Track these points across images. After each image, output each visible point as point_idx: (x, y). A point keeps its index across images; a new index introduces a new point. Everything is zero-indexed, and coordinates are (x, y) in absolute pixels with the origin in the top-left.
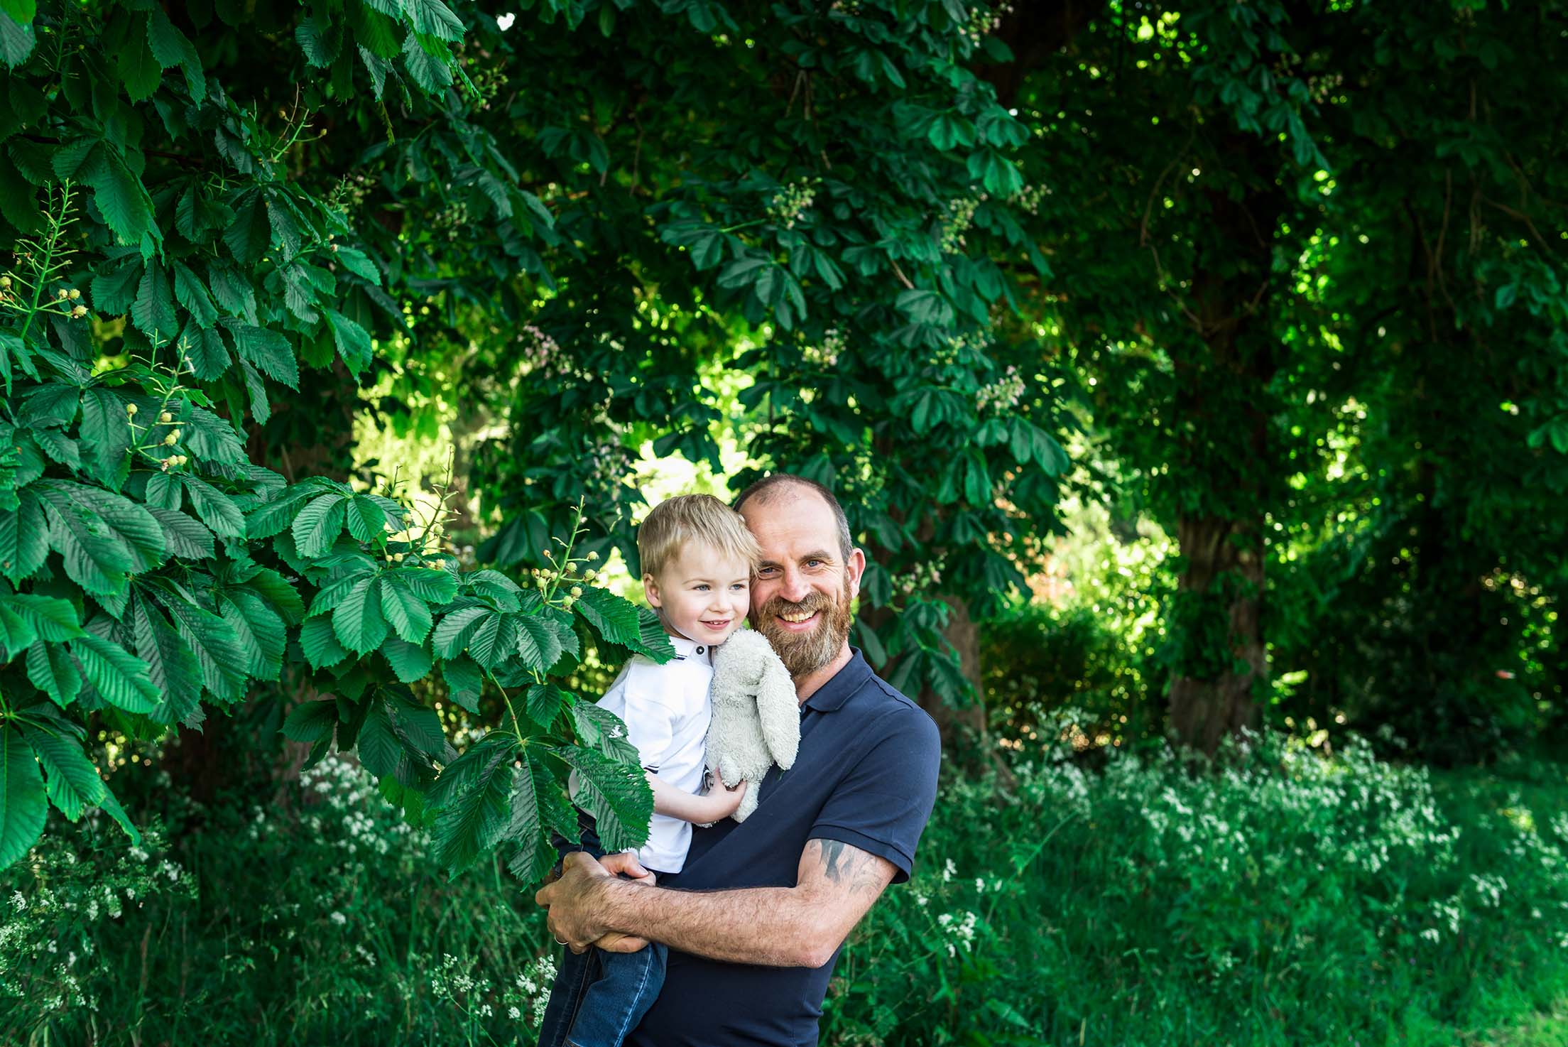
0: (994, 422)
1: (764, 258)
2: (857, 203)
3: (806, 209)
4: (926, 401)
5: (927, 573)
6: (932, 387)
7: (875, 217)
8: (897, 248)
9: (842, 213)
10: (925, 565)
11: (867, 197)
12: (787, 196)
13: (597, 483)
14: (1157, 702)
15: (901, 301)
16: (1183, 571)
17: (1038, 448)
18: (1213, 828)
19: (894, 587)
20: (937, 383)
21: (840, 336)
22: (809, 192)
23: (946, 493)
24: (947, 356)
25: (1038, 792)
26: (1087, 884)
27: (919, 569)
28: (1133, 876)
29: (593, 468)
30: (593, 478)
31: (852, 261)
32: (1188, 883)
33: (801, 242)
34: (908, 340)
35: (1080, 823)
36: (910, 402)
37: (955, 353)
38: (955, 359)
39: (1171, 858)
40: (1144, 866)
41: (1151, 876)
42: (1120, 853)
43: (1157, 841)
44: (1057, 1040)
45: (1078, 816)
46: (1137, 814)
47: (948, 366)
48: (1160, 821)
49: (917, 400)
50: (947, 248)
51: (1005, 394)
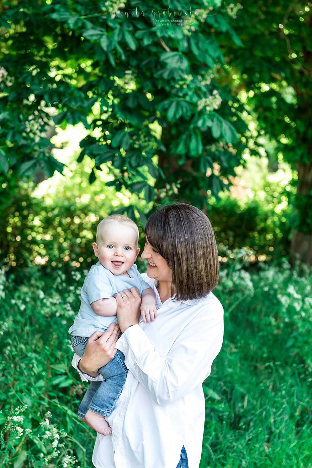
0: (206, 117)
1: (101, 31)
2: (143, 9)
3: (120, 9)
4: (174, 105)
5: (171, 189)
6: (177, 99)
8: (162, 31)
10: (171, 185)
11: (148, 6)
12: (112, 2)
13: (28, 133)
14: (286, 242)
15: (163, 57)
16: (298, 185)
17: (225, 130)
18: (310, 304)
19: (156, 194)
20: (179, 97)
21: (132, 74)
22: (123, 1)
23: (181, 150)
24: (184, 84)
25: (229, 284)
26: (253, 328)
27: (168, 187)
28: (274, 326)
29: (25, 127)
30: (26, 132)
31: (140, 37)
32: (298, 328)
33: (118, 26)
34: (165, 76)
35: (249, 299)
36: (166, 106)
37: (188, 82)
38: (188, 86)
39: (290, 317)
40: (278, 321)
41: (282, 325)
42: (267, 315)
43: (284, 310)
44: (234, 404)
45: (249, 296)
46: (275, 295)
47: (184, 88)
48: (286, 301)
49: (170, 105)
50: (186, 32)
51: (212, 103)
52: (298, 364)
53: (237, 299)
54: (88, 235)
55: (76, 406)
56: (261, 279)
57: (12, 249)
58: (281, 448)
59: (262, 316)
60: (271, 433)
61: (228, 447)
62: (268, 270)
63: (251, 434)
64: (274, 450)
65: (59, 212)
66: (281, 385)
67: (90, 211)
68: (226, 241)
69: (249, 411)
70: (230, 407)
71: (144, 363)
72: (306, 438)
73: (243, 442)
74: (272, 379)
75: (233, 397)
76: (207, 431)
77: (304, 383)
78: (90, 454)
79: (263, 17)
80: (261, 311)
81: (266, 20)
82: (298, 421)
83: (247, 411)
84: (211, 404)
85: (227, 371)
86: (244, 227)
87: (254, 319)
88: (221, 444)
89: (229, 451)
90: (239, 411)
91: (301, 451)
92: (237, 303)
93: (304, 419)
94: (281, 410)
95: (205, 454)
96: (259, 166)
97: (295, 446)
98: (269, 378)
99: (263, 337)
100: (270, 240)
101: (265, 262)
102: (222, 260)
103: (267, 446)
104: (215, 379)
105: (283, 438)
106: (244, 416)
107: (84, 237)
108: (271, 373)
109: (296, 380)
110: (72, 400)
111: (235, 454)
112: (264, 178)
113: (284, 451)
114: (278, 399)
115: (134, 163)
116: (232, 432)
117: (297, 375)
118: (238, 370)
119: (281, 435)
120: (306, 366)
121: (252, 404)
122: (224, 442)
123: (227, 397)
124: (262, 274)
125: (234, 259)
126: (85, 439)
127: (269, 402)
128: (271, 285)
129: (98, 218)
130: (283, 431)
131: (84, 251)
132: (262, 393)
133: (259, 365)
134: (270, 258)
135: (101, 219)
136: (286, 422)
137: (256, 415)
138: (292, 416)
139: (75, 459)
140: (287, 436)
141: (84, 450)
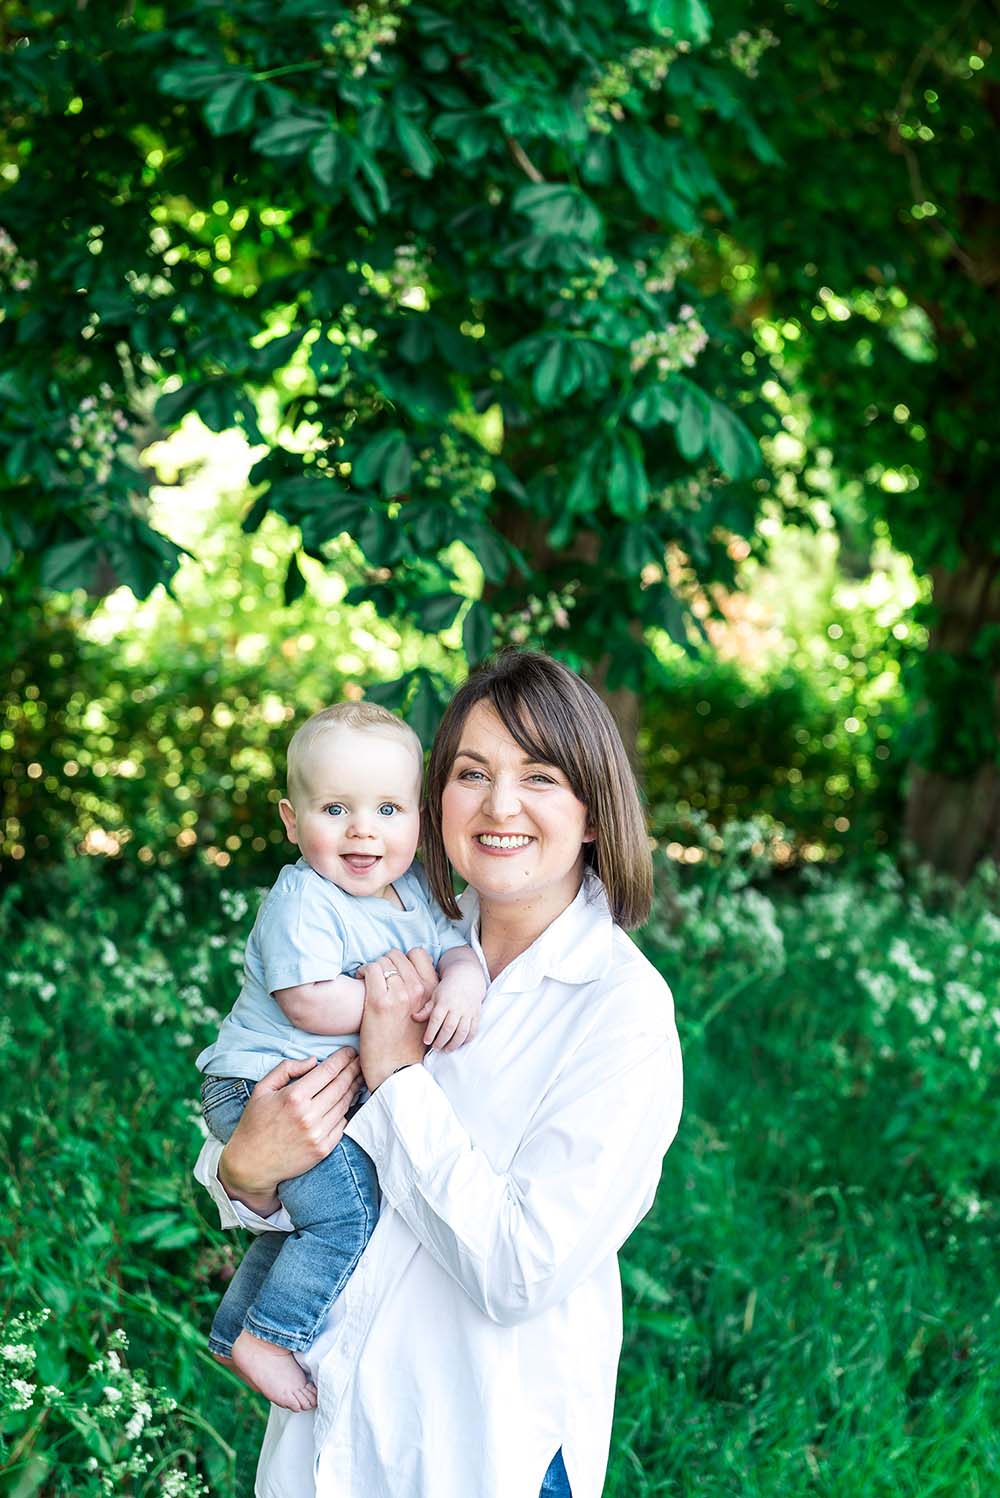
0: (657, 390)
1: (320, 119)
2: (459, 46)
3: (383, 48)
4: (554, 354)
6: (565, 334)
7: (485, 69)
8: (518, 117)
9: (435, 61)
10: (544, 600)
11: (475, 37)
12: (354, 24)
13: (75, 453)
14: (890, 803)
15: (521, 201)
17: (717, 434)
18: (963, 1004)
19: (497, 632)
20: (571, 328)
21: (418, 258)
22: (389, 20)
23: (580, 497)
24: (589, 287)
25: (709, 932)
26: (778, 1076)
27: (536, 606)
28: (842, 1071)
29: (68, 432)
30: (69, 448)
31: (448, 135)
32: (920, 1080)
33: (375, 100)
34: (530, 259)
35: (768, 984)
36: (530, 358)
37: (600, 281)
38: (601, 292)
39: (898, 1045)
40: (860, 1055)
41: (868, 1069)
42: (825, 1034)
43: (878, 1019)
44: (712, 1319)
45: (767, 971)
46: (851, 974)
47: (590, 301)
48: (884, 989)
49: (541, 355)
50: (595, 122)
51: (676, 348)
52: (918, 1195)
53: (731, 980)
54: (259, 764)
55: (207, 1310)
56: (807, 920)
57: (12, 804)
58: (861, 1461)
59: (808, 1040)
60: (827, 1413)
61: (691, 1456)
62: (832, 891)
63: (764, 1416)
64: (835, 1471)
65: (166, 688)
66: (864, 1260)
67: (267, 687)
68: (700, 795)
69: (760, 1340)
70: (699, 1328)
71: (444, 1190)
72: (940, 1434)
73: (741, 1440)
74: (837, 1240)
75: (711, 1296)
76: (623, 1402)
77: (938, 1256)
78: (248, 1468)
79: (833, 82)
80: (805, 1023)
81: (844, 93)
82: (915, 1378)
83: (753, 1342)
84: (641, 1316)
85: (692, 1212)
86: (755, 751)
87: (782, 1046)
88: (667, 1444)
89: (693, 1468)
90: (727, 1340)
91: (922, 1473)
92: (729, 994)
93: (936, 1372)
94: (863, 1341)
95: (617, 1476)
96: (810, 558)
97: (903, 1457)
98: (825, 1238)
99: (809, 1106)
100: (838, 796)
101: (821, 866)
102: (683, 856)
103: (814, 1453)
104: (652, 1235)
105: (865, 1430)
106: (744, 1356)
107: (245, 771)
108: (832, 1222)
109: (912, 1247)
110: (196, 1291)
111: (710, 1478)
112: (827, 597)
113: (868, 1471)
114: (852, 1304)
115: (425, 538)
116: (703, 1407)
117: (913, 1228)
118: (729, 1209)
119: (861, 1423)
120: (945, 1201)
121: (771, 1321)
122: (679, 1439)
123: (690, 1295)
124: (811, 903)
125: (723, 855)
126: (234, 1417)
127: (822, 1315)
128: (840, 939)
129: (292, 712)
130: (867, 1409)
131: (243, 814)
132: (804, 1284)
133: (793, 1195)
134: (836, 853)
135: (302, 714)
136: (876, 1378)
137: (779, 1356)
138: (896, 1361)
139: (200, 1482)
140: (879, 1425)
141: (232, 1454)
